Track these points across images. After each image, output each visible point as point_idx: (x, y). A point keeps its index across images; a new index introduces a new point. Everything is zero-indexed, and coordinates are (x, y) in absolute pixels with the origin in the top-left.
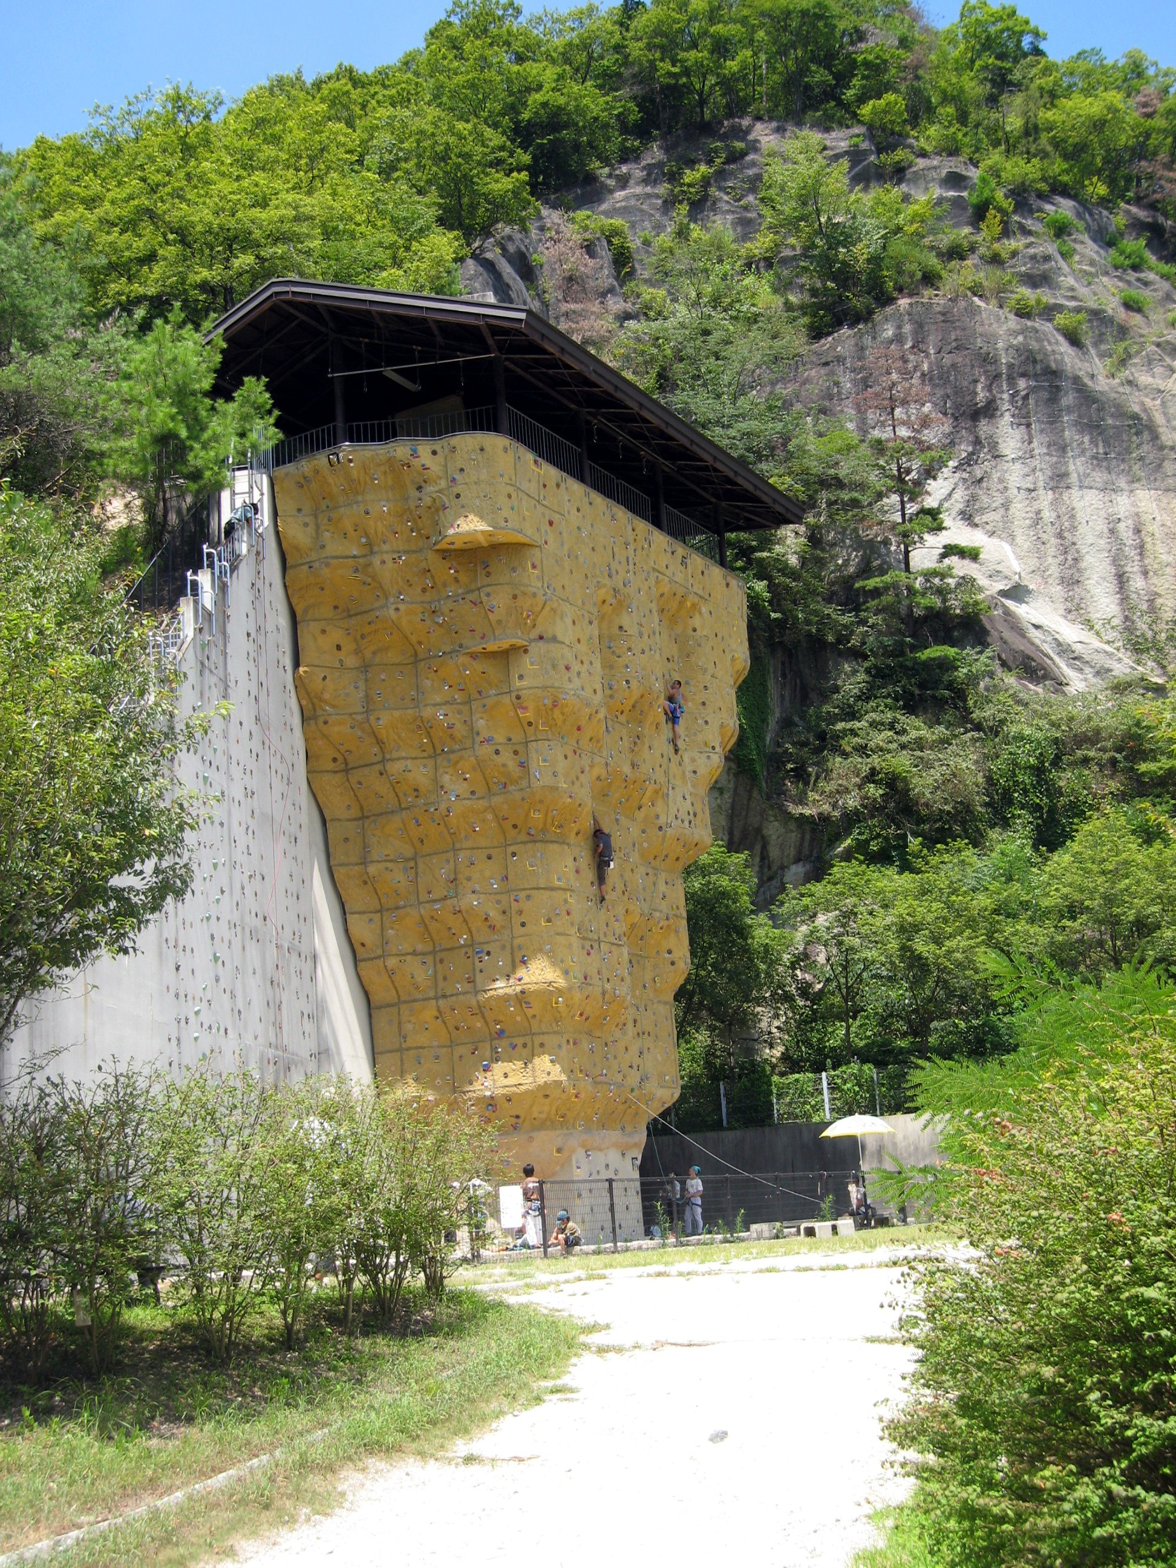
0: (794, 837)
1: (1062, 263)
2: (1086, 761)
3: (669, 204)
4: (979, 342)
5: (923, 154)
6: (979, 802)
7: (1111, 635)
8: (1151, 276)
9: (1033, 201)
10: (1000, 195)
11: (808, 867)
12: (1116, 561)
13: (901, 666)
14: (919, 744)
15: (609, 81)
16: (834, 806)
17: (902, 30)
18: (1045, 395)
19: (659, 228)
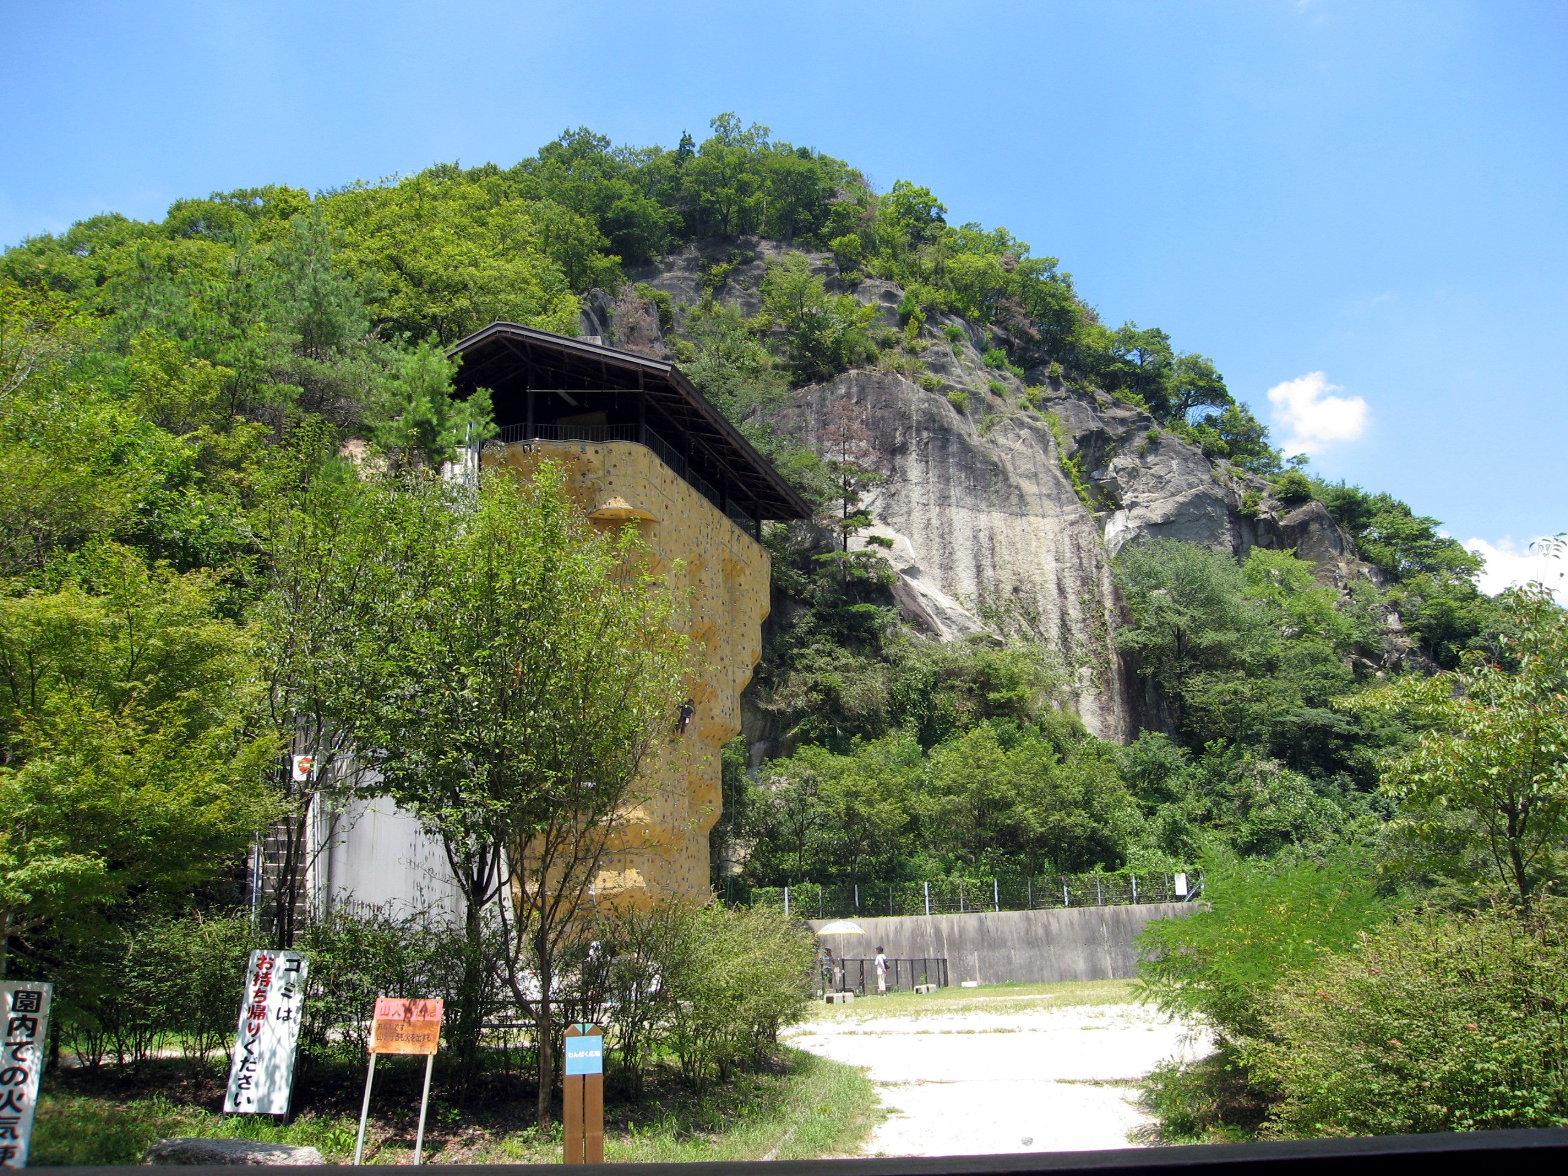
0: (760, 724)
1: (954, 359)
2: (952, 688)
3: (699, 287)
4: (900, 404)
5: (870, 276)
6: (883, 709)
7: (970, 605)
8: (1008, 374)
9: (938, 316)
10: (917, 310)
11: (767, 744)
12: (976, 557)
13: (837, 614)
14: (847, 668)
15: (666, 200)
16: (789, 705)
17: (859, 194)
18: (939, 443)
19: (691, 301)
